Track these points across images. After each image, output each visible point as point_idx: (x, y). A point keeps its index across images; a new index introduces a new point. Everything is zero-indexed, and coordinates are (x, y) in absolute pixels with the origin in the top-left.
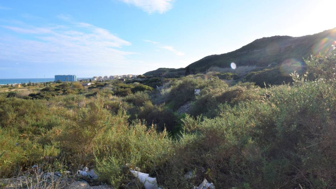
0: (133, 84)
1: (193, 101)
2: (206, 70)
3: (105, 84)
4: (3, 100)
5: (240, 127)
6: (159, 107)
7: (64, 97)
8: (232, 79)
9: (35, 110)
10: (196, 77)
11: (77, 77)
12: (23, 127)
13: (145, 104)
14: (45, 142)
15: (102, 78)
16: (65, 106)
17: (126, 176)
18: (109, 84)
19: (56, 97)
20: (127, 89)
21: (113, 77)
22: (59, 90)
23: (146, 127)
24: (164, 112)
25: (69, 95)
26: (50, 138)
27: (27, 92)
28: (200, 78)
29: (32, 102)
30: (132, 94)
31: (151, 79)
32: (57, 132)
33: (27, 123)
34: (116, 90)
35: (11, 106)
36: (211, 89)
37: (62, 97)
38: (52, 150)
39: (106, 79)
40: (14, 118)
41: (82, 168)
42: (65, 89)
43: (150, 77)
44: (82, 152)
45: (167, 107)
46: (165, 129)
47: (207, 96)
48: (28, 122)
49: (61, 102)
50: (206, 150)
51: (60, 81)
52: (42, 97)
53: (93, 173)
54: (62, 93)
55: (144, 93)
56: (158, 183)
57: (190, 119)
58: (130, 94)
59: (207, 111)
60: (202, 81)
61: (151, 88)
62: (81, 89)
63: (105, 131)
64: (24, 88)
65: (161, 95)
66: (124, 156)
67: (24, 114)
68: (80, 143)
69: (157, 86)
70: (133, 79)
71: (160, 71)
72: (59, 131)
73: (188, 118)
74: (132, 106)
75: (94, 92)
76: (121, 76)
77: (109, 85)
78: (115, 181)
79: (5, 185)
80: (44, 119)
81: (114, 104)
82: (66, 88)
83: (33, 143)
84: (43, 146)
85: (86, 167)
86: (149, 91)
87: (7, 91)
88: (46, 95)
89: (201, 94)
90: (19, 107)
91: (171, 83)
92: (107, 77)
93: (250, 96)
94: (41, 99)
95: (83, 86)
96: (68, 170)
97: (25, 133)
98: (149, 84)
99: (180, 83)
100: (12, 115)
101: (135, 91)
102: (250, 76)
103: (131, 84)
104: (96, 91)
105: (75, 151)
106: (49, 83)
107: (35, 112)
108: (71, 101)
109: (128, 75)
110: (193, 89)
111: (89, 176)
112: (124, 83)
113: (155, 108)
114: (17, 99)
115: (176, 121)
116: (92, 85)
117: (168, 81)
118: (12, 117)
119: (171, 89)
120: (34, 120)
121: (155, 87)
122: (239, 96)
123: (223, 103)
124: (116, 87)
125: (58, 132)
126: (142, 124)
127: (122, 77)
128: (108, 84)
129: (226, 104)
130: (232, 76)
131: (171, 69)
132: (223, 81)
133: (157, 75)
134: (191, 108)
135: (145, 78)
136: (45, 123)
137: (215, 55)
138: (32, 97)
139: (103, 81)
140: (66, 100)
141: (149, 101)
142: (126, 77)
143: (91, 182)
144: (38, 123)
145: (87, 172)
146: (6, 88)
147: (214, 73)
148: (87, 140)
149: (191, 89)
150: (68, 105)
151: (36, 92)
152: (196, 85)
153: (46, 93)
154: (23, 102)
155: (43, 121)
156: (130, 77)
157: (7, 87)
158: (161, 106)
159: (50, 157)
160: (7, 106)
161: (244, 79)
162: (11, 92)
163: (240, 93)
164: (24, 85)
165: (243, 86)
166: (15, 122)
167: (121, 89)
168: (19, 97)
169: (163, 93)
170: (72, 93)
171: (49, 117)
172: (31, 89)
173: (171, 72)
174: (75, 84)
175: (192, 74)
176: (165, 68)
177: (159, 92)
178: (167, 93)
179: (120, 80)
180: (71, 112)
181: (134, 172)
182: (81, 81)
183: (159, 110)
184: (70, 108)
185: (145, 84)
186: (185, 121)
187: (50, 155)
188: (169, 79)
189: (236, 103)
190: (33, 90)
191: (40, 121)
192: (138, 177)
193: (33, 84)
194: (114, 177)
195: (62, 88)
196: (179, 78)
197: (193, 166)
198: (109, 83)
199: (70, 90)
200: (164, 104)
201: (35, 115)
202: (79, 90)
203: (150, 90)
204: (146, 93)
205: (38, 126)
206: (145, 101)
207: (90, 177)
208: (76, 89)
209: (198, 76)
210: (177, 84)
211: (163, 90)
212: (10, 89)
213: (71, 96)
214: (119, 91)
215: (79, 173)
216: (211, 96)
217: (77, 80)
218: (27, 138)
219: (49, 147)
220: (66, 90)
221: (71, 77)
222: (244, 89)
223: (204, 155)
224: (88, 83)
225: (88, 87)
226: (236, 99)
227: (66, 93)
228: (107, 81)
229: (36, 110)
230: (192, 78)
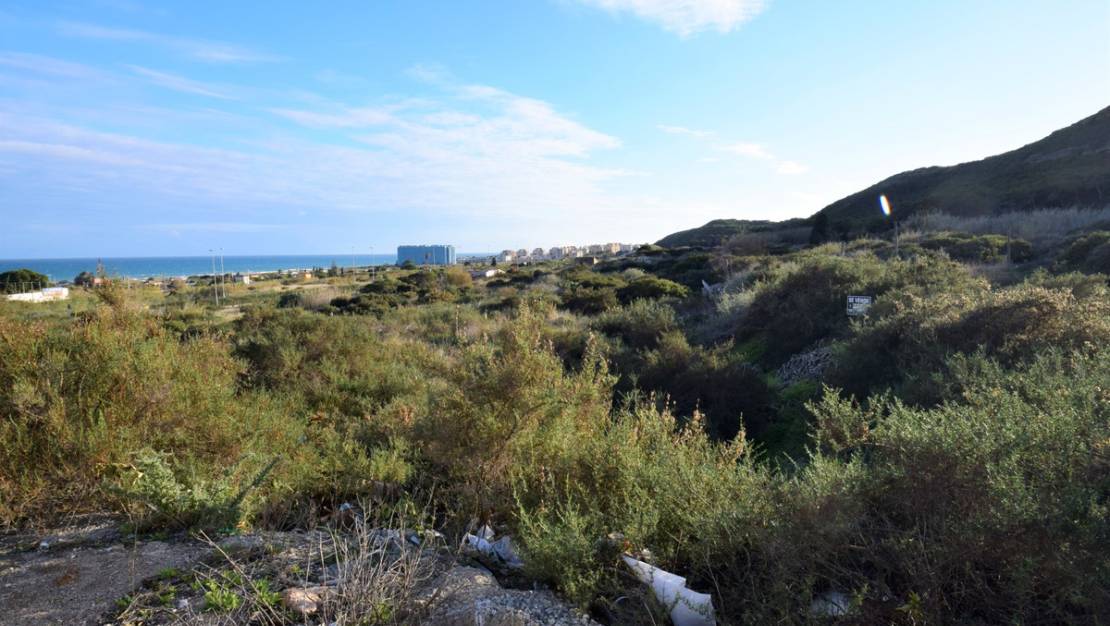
0: (623, 275)
1: (840, 338)
2: (896, 223)
3: (537, 274)
4: (271, 314)
5: (1052, 448)
6: (711, 354)
7: (422, 310)
8: (1004, 258)
9: (349, 344)
10: (851, 250)
11: (457, 251)
12: (316, 393)
13: (664, 340)
14: (374, 439)
15: (529, 255)
16: (425, 336)
17: (611, 574)
18: (550, 273)
19: (401, 310)
20: (604, 291)
21: (559, 251)
22: (408, 289)
23: (673, 420)
24: (727, 375)
25: (434, 305)
26: (386, 427)
27: (326, 293)
28: (869, 255)
29: (342, 322)
30: (619, 309)
31: (682, 259)
32: (403, 412)
33: (328, 381)
34: (568, 292)
35: (290, 332)
36: (916, 294)
37: (415, 312)
38: (391, 465)
39: (540, 259)
40: (296, 364)
41: (476, 528)
42: (425, 288)
43: (681, 252)
44: (475, 478)
45: (740, 356)
46: (743, 433)
47: (900, 320)
48: (329, 378)
49: (412, 325)
50: (902, 522)
51: (412, 264)
52: (365, 307)
53: (508, 547)
54: (416, 298)
55: (661, 305)
56: (718, 613)
57: (840, 405)
58: (612, 307)
59: (900, 379)
60: (879, 266)
61: (681, 289)
62: (467, 288)
63: (542, 423)
64: (319, 283)
65: (717, 313)
66: (604, 508)
67: (320, 355)
68: (472, 452)
69: (704, 283)
70: (624, 256)
71: (716, 233)
72: (410, 410)
73: (832, 403)
74: (618, 347)
75: (503, 298)
76: (584, 250)
77: (549, 276)
78: (577, 586)
79: (278, 552)
80: (372, 371)
81: (562, 336)
82: (427, 283)
83: (343, 441)
84: (368, 450)
85: (487, 527)
86: (675, 299)
87: (278, 288)
88: (375, 304)
89: (874, 313)
90: (308, 335)
91: (755, 272)
92: (541, 250)
93: (1089, 327)
94: (362, 314)
95: (474, 278)
96: (436, 527)
97: (322, 411)
98: (677, 276)
99: (790, 274)
100: (291, 357)
101: (628, 296)
102: (1087, 248)
103: (616, 273)
104: (510, 296)
105: (458, 474)
106: (383, 269)
107: (349, 352)
108: (440, 324)
109: (605, 244)
110: (839, 296)
111: (495, 555)
112: (595, 271)
113: (697, 358)
114: (305, 314)
115: (772, 406)
116: (498, 275)
117: (745, 265)
118: (291, 361)
119: (757, 291)
120: (346, 373)
121: (695, 286)
122: (1038, 325)
123: (970, 351)
124: (568, 284)
125: (406, 413)
126: (660, 410)
127: (588, 251)
128: (546, 274)
129: (978, 357)
130: (1003, 250)
131: (755, 222)
132: (962, 268)
133: (706, 245)
134: (832, 363)
135: (664, 256)
136: (373, 386)
137: (934, 168)
138: (338, 309)
139: (529, 264)
140: (427, 321)
141: (678, 333)
142: (601, 252)
143: (501, 574)
144: (356, 384)
145: (489, 541)
146: (275, 281)
147: (929, 236)
148: (491, 445)
149: (832, 296)
150: (431, 335)
151: (349, 295)
152: (854, 279)
153: (376, 297)
154: (319, 322)
155: (366, 377)
156: (615, 250)
157: (279, 278)
158: (718, 349)
159: (388, 485)
160: (279, 332)
161: (1059, 260)
162: (287, 292)
163: (1045, 314)
164: (318, 274)
165: (1059, 286)
166: (298, 377)
167: (583, 290)
168: (309, 307)
169: (727, 308)
170: (443, 300)
171: (383, 367)
172: (336, 284)
173: (754, 235)
174: (449, 272)
175: (837, 241)
176: (733, 221)
177: (712, 303)
178: (741, 307)
179: (581, 260)
180: (440, 355)
181: (637, 565)
182: (467, 263)
183: (711, 365)
184: (436, 343)
185: (661, 274)
186: (822, 411)
187: (387, 479)
188: (747, 259)
189: (1026, 353)
190: (343, 288)
191: (360, 376)
192: (652, 582)
193: (342, 270)
194: (574, 573)
195: (417, 285)
196: (784, 256)
197: (848, 573)
198: (549, 270)
199: (438, 291)
200: (731, 343)
201: (348, 358)
202: (462, 291)
203: (680, 296)
204: (668, 306)
205: (353, 391)
206: (664, 330)
207: (497, 560)
208: (454, 287)
209: (861, 247)
210: (778, 276)
211: (726, 297)
212: (286, 283)
213: (440, 307)
214: (579, 296)
215: (467, 541)
216: (916, 325)
217: (458, 262)
218: (330, 425)
219: (383, 452)
220: (427, 291)
221: (440, 252)
222: (1061, 299)
223: (892, 539)
224: (488, 269)
225: (486, 283)
226: (1024, 337)
227: (427, 300)
228: (541, 264)
229: (351, 346)
230: (835, 257)
